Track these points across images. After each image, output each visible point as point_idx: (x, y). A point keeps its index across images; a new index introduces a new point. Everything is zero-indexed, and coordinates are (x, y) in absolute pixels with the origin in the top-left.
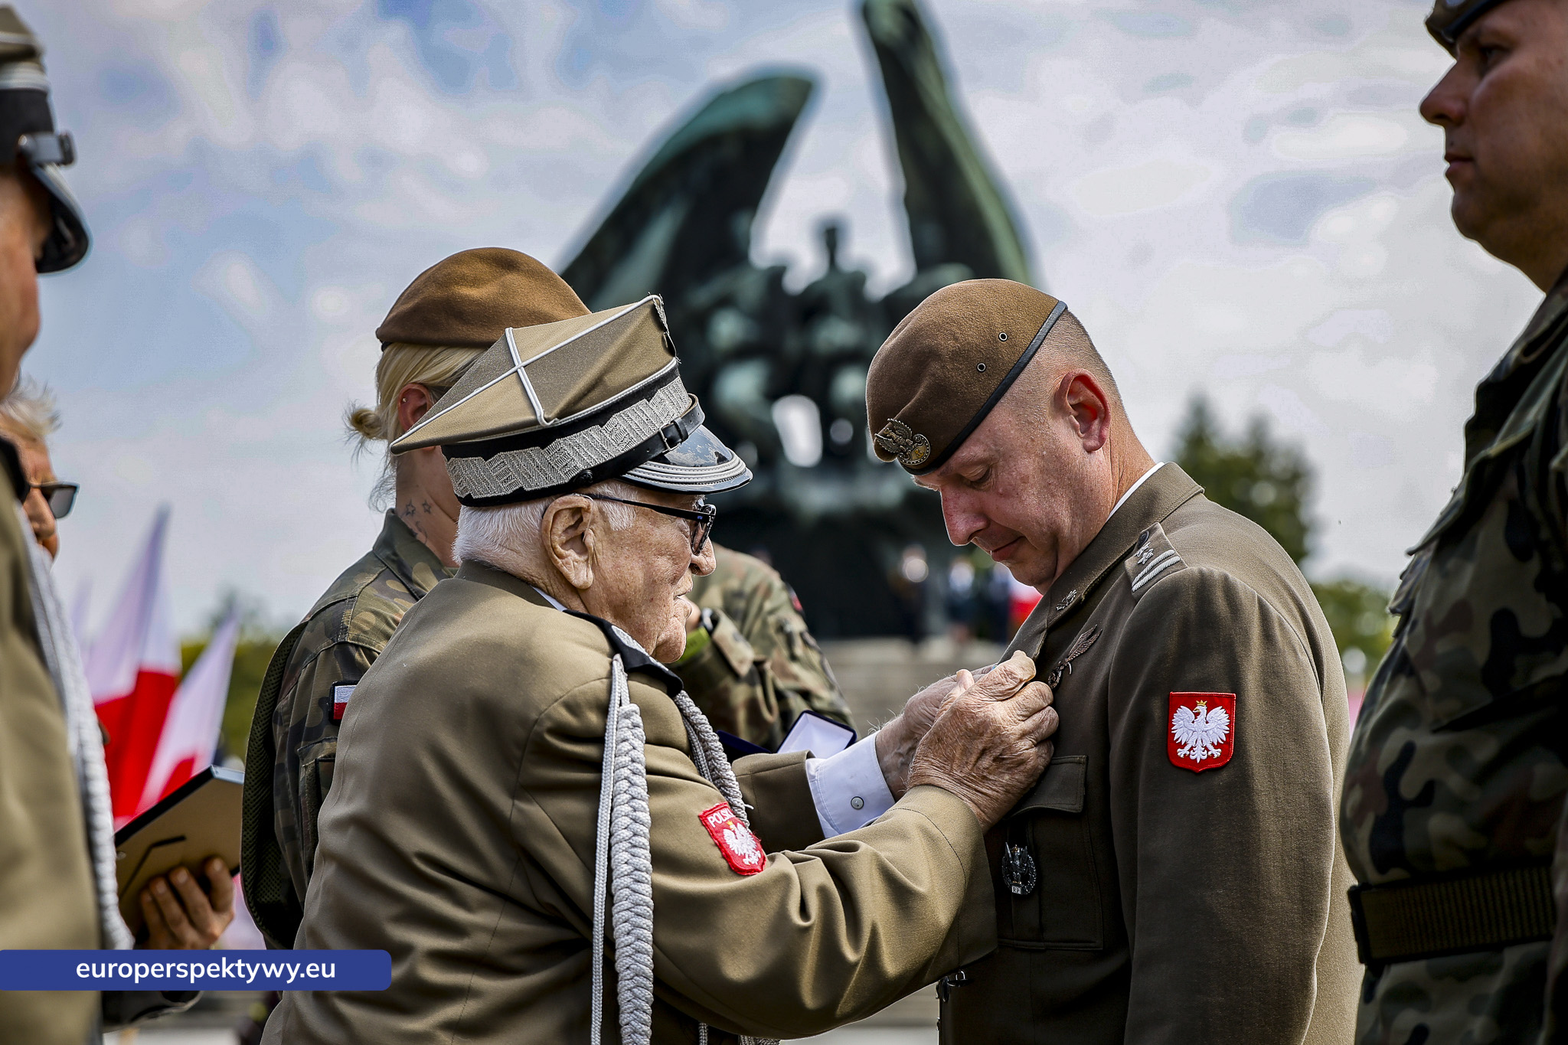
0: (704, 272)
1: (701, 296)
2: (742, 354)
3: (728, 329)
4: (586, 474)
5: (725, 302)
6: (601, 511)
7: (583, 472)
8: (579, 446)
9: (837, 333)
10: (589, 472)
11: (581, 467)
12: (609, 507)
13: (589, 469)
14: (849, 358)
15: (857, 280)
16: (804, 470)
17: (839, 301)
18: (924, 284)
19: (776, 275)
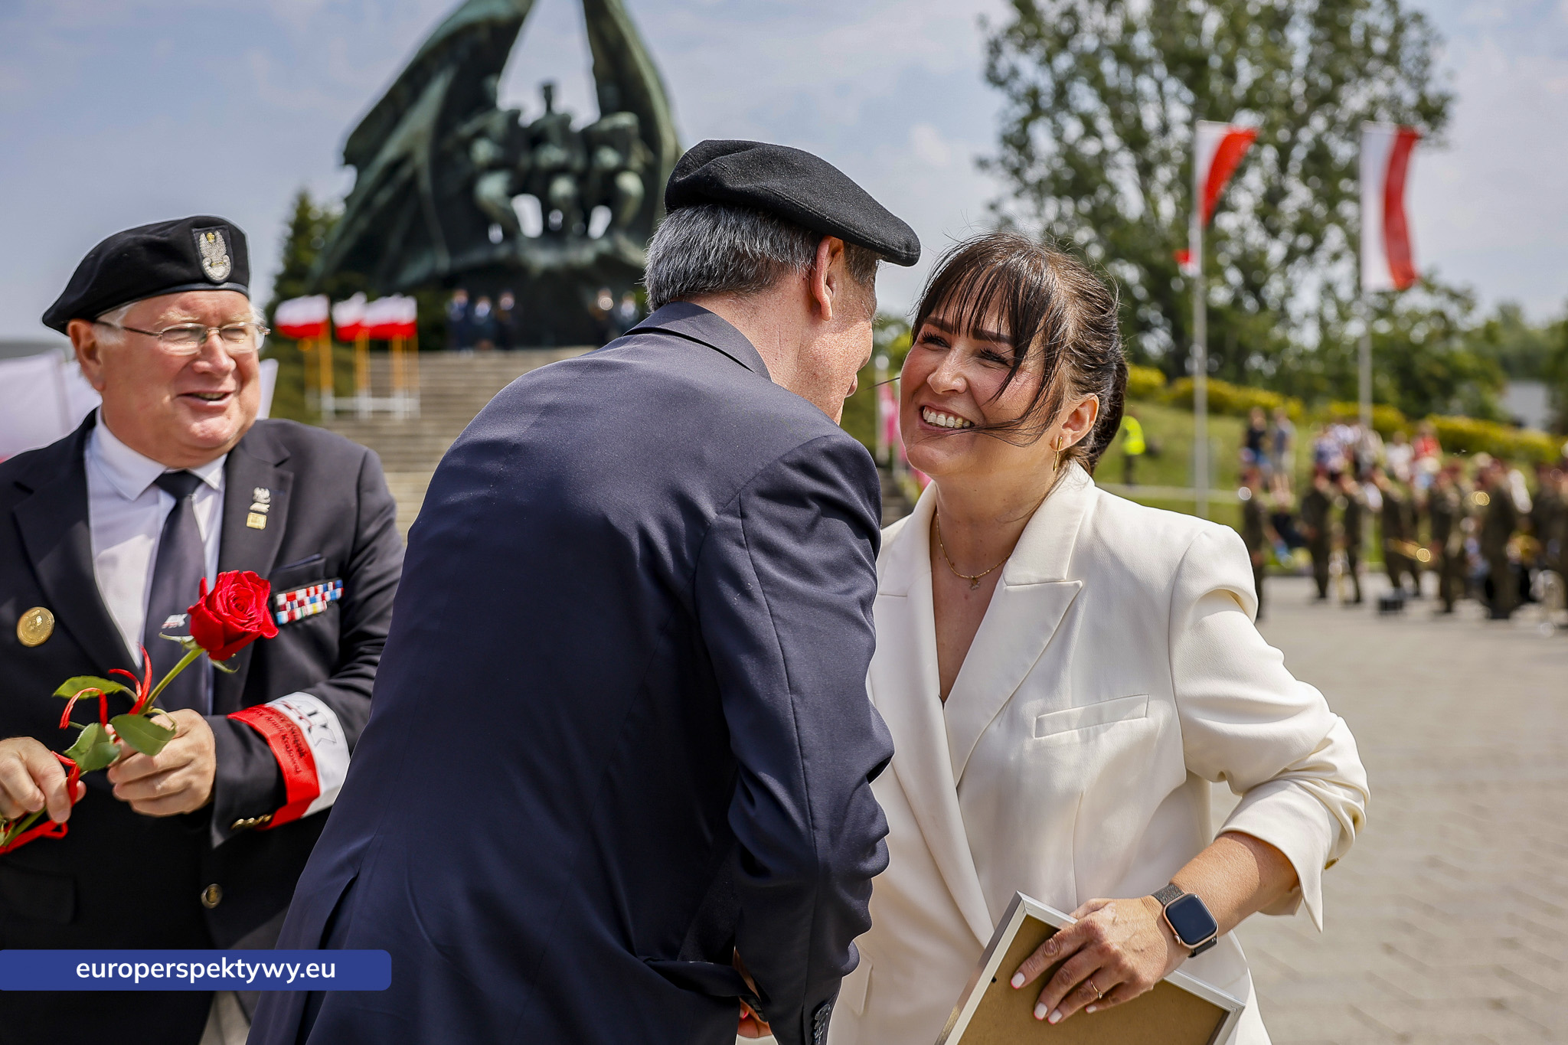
0: (467, 115)
1: (466, 129)
2: (493, 167)
3: (483, 151)
5: (481, 134)
9: (552, 155)
14: (561, 170)
15: (565, 121)
16: (533, 241)
17: (555, 134)
18: (607, 124)
19: (514, 116)
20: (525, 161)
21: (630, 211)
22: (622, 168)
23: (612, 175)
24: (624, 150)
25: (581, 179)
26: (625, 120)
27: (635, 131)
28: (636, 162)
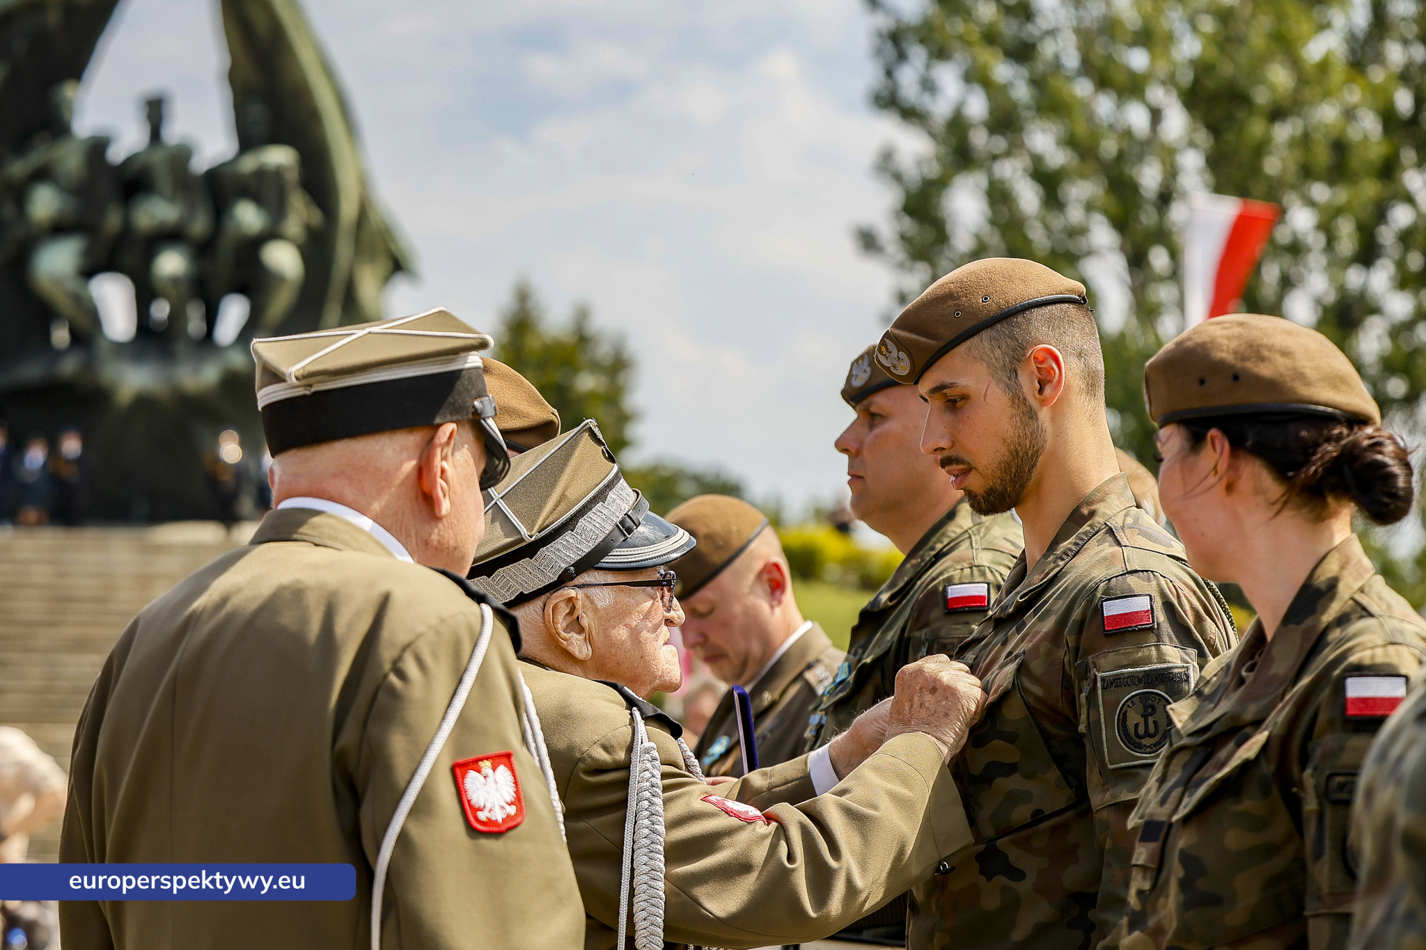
0: (22, 144)
1: (19, 168)
2: (59, 229)
3: (45, 203)
4: (569, 570)
5: (42, 175)
6: (588, 597)
7: (566, 570)
8: (559, 550)
9: (158, 211)
10: (572, 568)
11: (564, 566)
12: (592, 591)
13: (571, 566)
14: (170, 236)
15: (182, 155)
16: (119, 347)
17: (163, 178)
18: (249, 164)
19: (98, 146)
20: (113, 220)
21: (280, 302)
22: (272, 234)
23: (255, 244)
24: (275, 207)
25: (202, 250)
26: (279, 157)
27: (293, 176)
28: (294, 225)
